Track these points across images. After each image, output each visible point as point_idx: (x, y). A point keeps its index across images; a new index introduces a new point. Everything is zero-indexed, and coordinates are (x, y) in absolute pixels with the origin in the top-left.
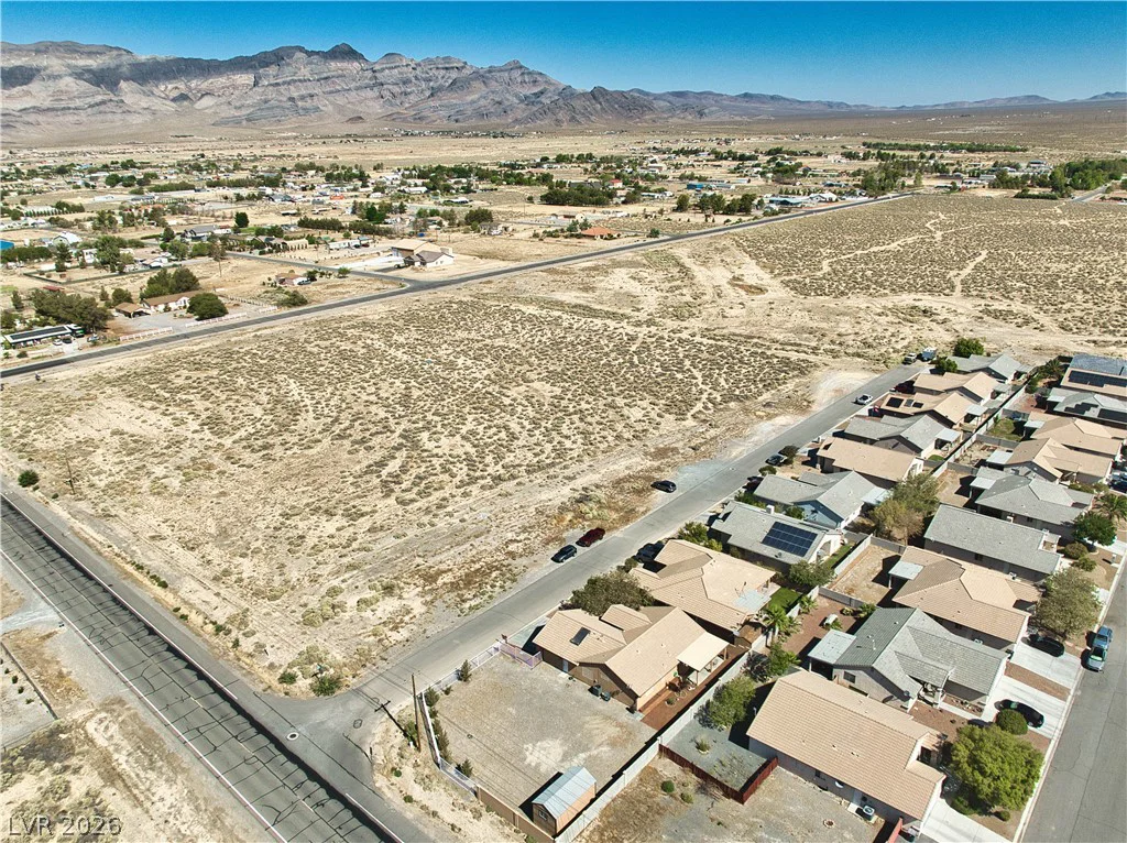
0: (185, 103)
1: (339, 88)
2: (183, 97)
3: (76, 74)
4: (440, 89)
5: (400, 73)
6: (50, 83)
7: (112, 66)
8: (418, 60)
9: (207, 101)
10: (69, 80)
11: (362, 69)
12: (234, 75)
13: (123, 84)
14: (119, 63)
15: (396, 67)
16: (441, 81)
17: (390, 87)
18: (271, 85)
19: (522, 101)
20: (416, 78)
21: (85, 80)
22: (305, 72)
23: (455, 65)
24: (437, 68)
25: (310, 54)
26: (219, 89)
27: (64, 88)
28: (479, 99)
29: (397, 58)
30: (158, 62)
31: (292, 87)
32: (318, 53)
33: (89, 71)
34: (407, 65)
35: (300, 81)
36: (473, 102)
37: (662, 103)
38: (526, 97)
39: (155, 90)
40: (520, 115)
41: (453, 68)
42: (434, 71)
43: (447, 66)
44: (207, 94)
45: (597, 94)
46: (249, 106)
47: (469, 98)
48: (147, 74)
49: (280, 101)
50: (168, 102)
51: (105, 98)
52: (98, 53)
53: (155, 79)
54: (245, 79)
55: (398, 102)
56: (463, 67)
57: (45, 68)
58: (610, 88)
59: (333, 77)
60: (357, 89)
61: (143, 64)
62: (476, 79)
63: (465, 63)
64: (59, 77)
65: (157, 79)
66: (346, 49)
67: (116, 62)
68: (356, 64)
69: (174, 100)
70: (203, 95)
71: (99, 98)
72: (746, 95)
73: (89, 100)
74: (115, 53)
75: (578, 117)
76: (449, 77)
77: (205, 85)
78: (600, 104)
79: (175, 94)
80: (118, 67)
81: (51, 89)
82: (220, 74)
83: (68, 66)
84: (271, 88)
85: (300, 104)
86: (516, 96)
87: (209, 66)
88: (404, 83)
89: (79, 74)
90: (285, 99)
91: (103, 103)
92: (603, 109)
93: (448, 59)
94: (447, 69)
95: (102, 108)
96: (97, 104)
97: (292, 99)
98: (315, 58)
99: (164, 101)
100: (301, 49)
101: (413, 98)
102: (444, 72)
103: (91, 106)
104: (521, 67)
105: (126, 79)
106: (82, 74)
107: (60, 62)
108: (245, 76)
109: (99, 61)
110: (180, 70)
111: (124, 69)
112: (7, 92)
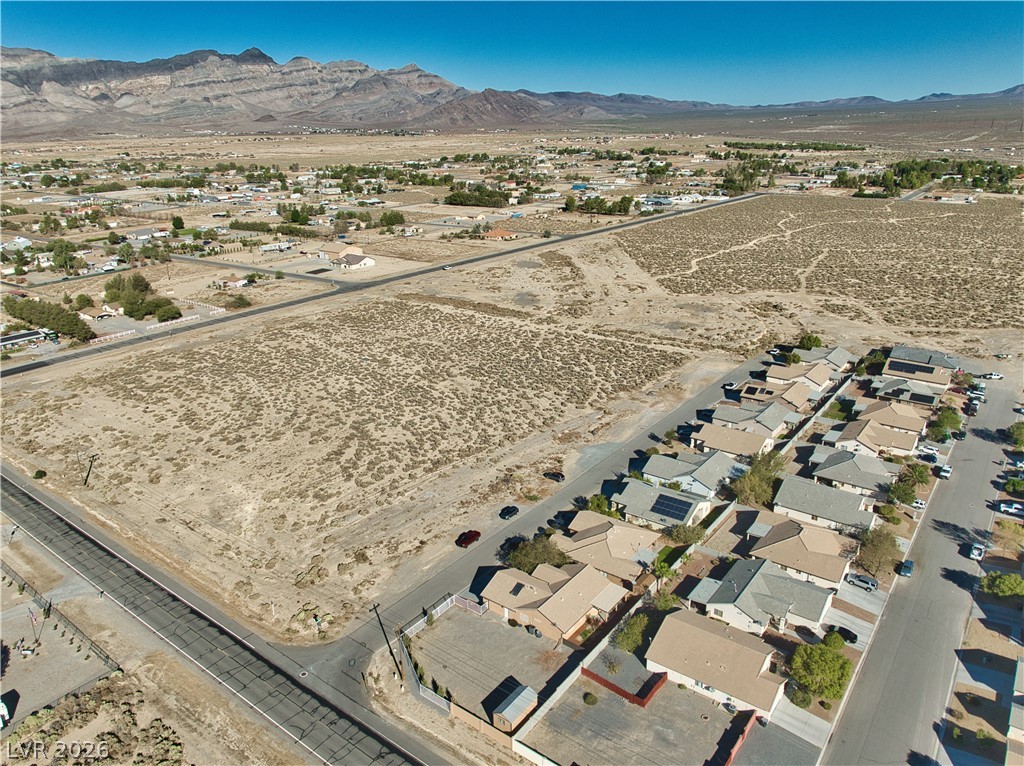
0: (105, 103)
1: (250, 88)
2: (104, 96)
4: (345, 89)
5: (306, 75)
7: (36, 68)
8: (323, 64)
9: (126, 100)
11: (272, 72)
12: (151, 76)
13: (46, 85)
14: (41, 65)
15: (303, 70)
16: (344, 83)
17: (299, 88)
18: (186, 86)
19: (420, 101)
20: (322, 80)
21: (9, 81)
22: (219, 74)
23: (358, 68)
24: (342, 71)
25: (222, 57)
26: (137, 89)
28: (379, 100)
29: (305, 61)
30: (79, 64)
31: (207, 88)
32: (229, 56)
33: (14, 72)
34: (314, 68)
35: (214, 82)
36: (375, 102)
37: (546, 103)
38: (423, 97)
39: (77, 91)
40: (417, 114)
41: (355, 71)
42: (338, 74)
43: (350, 68)
44: (126, 93)
45: (488, 95)
46: (166, 105)
47: (372, 98)
48: (66, 76)
49: (197, 101)
50: (89, 102)
51: (30, 97)
52: (22, 56)
53: (76, 80)
54: (161, 79)
55: (306, 100)
56: (365, 70)
58: (500, 89)
59: (245, 78)
60: (268, 89)
61: (65, 66)
62: (378, 81)
63: (367, 66)
65: (79, 80)
66: (257, 52)
67: (40, 64)
68: (266, 67)
69: (95, 99)
70: (122, 95)
71: (23, 98)
72: (620, 95)
73: (14, 100)
74: (37, 55)
75: (471, 116)
76: (352, 79)
77: (125, 85)
78: (491, 104)
79: (96, 93)
80: (40, 69)
82: (139, 76)
84: (187, 88)
85: (215, 103)
86: (414, 96)
87: (127, 68)
88: (311, 84)
90: (200, 99)
91: (28, 102)
92: (493, 108)
93: (351, 63)
94: (350, 71)
95: (26, 107)
96: (23, 104)
97: (207, 99)
98: (228, 62)
99: (86, 101)
100: (214, 53)
101: (320, 98)
102: (348, 74)
103: (15, 106)
104: (418, 70)
105: (49, 80)
106: (8, 75)
108: (162, 78)
109: (23, 63)
110: (100, 72)
111: (47, 71)
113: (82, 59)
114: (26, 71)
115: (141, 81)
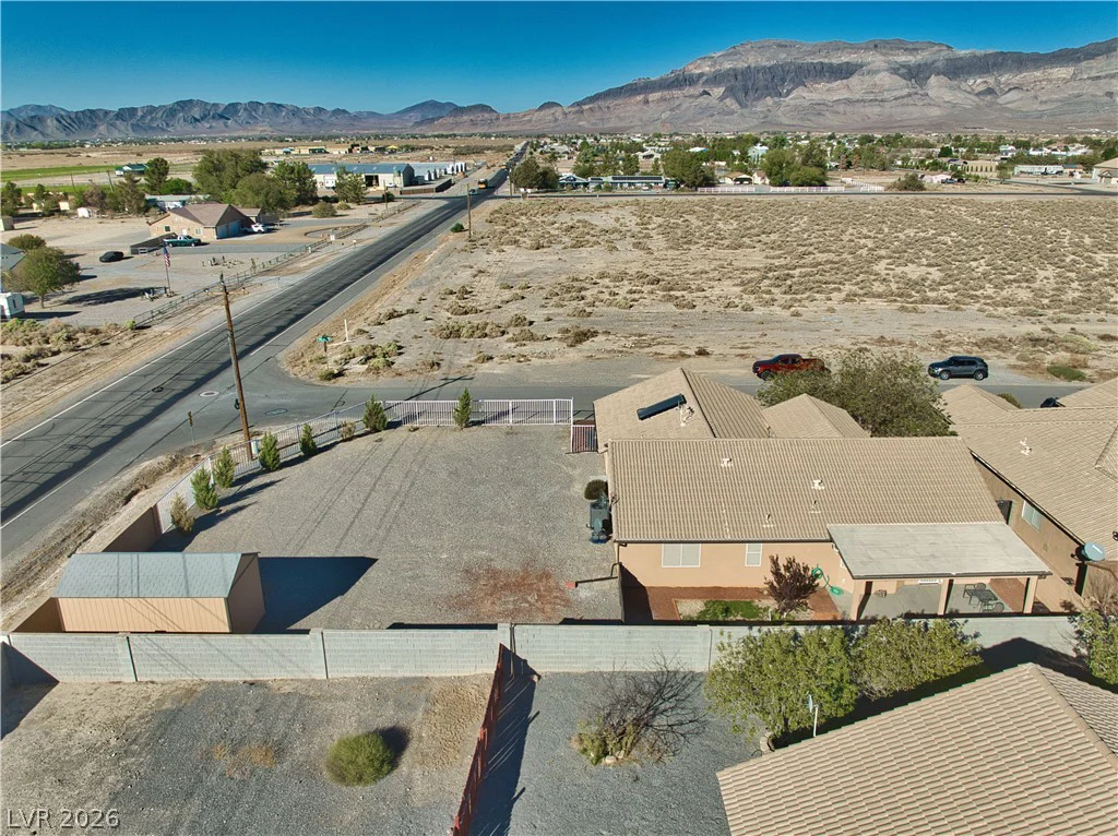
0: (989, 98)
2: (990, 91)
7: (929, 61)
9: (1013, 95)
10: (885, 74)
12: (1052, 68)
14: (936, 58)
18: (1090, 78)
21: (899, 75)
26: (1030, 83)
27: (878, 82)
30: (975, 57)
33: (905, 66)
44: (1015, 88)
46: (1057, 100)
48: (956, 70)
49: (1096, 96)
50: (971, 97)
51: (913, 91)
52: (920, 49)
53: (967, 74)
54: (1062, 72)
61: (961, 58)
65: (970, 73)
67: (934, 57)
69: (979, 94)
70: (1010, 90)
71: (906, 91)
73: (897, 93)
74: (936, 48)
77: (1016, 79)
79: (982, 88)
80: (935, 61)
81: (867, 83)
82: (1037, 68)
84: (1089, 82)
87: (1027, 60)
90: (1100, 93)
91: (909, 95)
95: (905, 101)
96: (903, 97)
97: (1110, 94)
99: (968, 96)
103: (896, 99)
105: (938, 74)
108: (1063, 70)
109: (919, 57)
110: (995, 64)
111: (939, 64)
112: (830, 85)
113: (980, 52)
114: (919, 65)
115: (1038, 74)
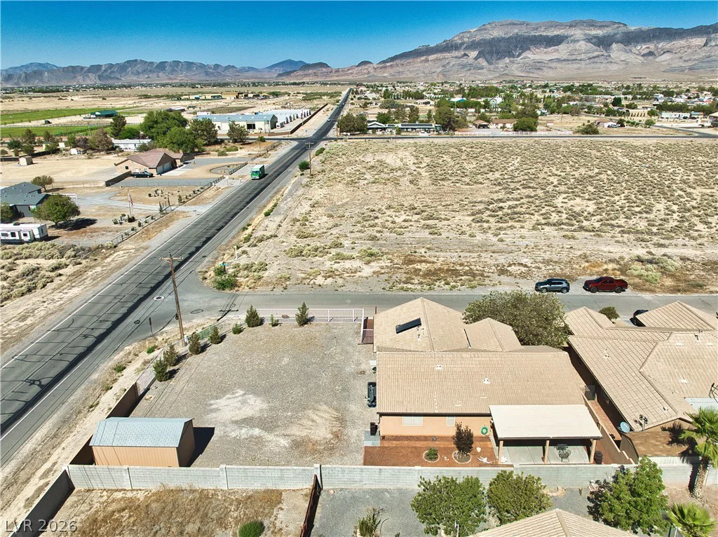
0: (650, 58)
2: (651, 54)
3: (588, 39)
6: (571, 45)
7: (612, 34)
9: (667, 57)
10: (582, 43)
12: (692, 38)
14: (616, 32)
21: (591, 43)
26: (677, 48)
27: (578, 48)
30: (641, 31)
33: (596, 37)
44: (668, 51)
46: (695, 60)
48: (630, 39)
50: (639, 57)
51: (600, 53)
52: (606, 26)
53: (636, 42)
54: (698, 41)
57: (572, 36)
61: (632, 32)
64: (578, 41)
65: (638, 42)
69: (643, 56)
70: (664, 53)
71: (596, 54)
73: (590, 55)
74: (616, 25)
77: (668, 46)
79: (646, 51)
80: (615, 34)
81: (570, 48)
82: (682, 38)
83: (585, 35)
84: (716, 48)
87: (676, 33)
89: (589, 39)
91: (598, 56)
95: (595, 60)
96: (594, 58)
99: (637, 56)
103: (590, 59)
105: (617, 42)
106: (591, 39)
107: (581, 32)
108: (699, 39)
109: (605, 31)
110: (654, 36)
111: (618, 36)
112: (545, 50)
113: (645, 28)
114: (605, 36)
115: (682, 42)
